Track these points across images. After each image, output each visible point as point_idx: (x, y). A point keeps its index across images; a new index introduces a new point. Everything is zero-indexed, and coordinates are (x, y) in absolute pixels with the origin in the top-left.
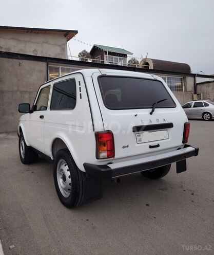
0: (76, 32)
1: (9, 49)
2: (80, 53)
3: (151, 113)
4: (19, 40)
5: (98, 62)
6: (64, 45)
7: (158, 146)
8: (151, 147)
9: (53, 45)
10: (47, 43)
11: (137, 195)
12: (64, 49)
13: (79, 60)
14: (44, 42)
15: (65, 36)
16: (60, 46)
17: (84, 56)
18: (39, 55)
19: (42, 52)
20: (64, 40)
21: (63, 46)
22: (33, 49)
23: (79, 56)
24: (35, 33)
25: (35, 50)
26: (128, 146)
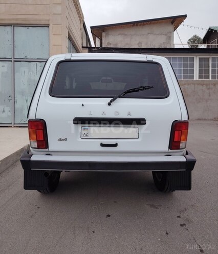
0: (185, 16)
1: (116, 45)
2: (190, 40)
3: (109, 104)
4: (126, 35)
5: (213, 48)
6: (170, 33)
7: (116, 145)
8: (102, 145)
9: (158, 34)
10: (152, 34)
12: (170, 38)
13: (188, 47)
14: (149, 33)
15: (172, 23)
16: (166, 35)
17: (194, 42)
18: (144, 46)
19: (147, 44)
20: (171, 27)
21: (169, 35)
22: (138, 42)
23: (188, 43)
24: (140, 25)
25: (140, 43)
26: (66, 139)
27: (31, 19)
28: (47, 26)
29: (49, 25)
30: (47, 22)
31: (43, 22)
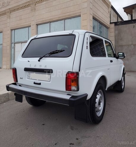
3: (39, 61)
7: (40, 84)
8: (35, 83)
11: (57, 119)
27: (72, 14)
28: (80, 16)
29: (80, 15)
30: (79, 14)
31: (78, 14)
